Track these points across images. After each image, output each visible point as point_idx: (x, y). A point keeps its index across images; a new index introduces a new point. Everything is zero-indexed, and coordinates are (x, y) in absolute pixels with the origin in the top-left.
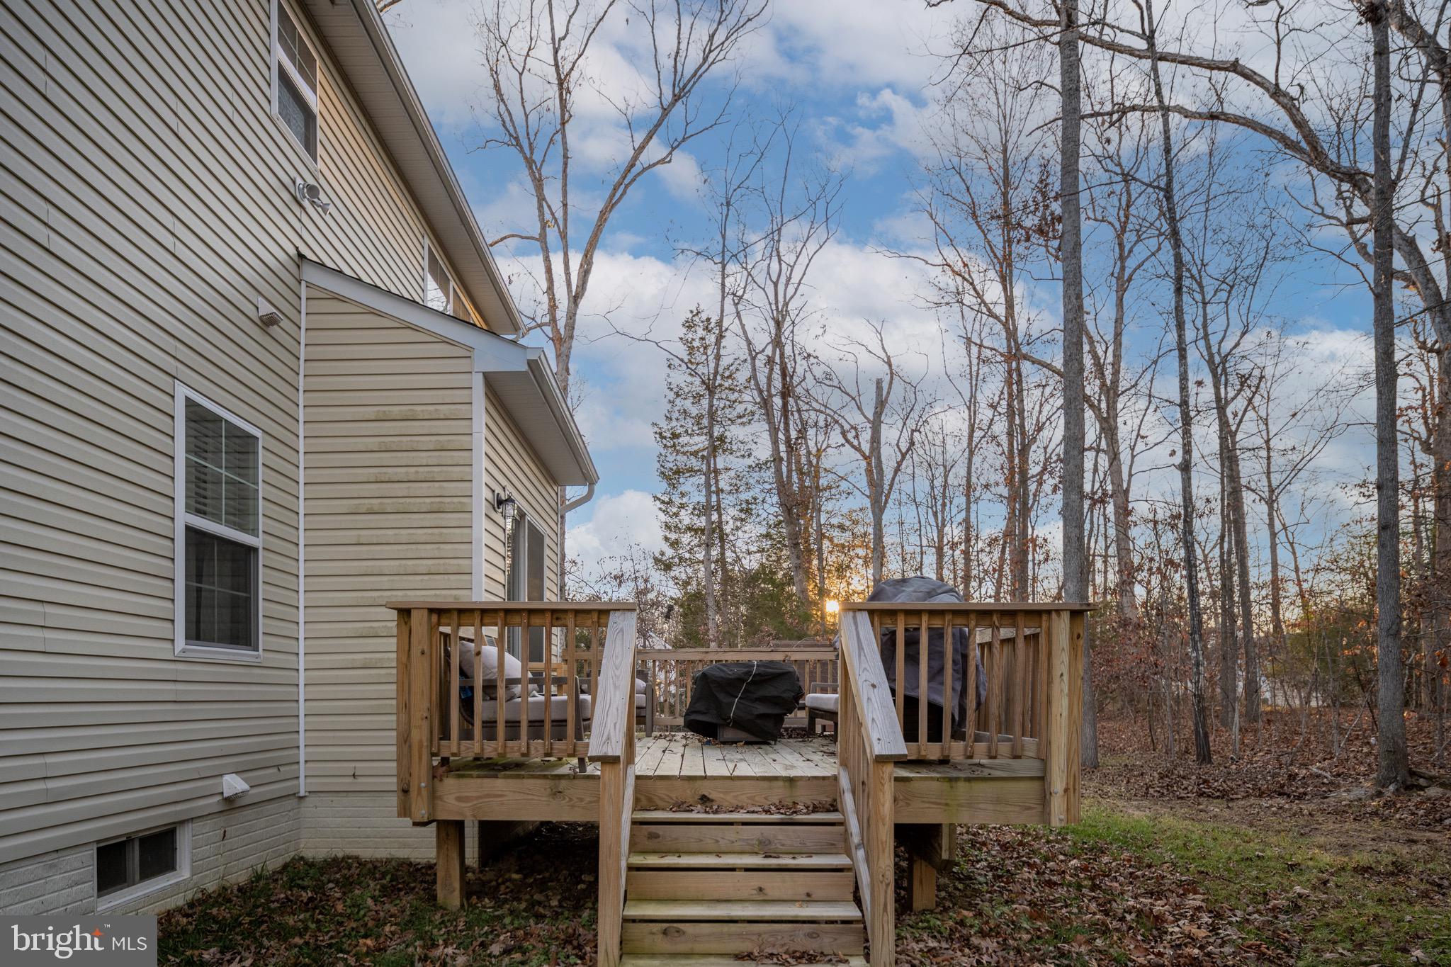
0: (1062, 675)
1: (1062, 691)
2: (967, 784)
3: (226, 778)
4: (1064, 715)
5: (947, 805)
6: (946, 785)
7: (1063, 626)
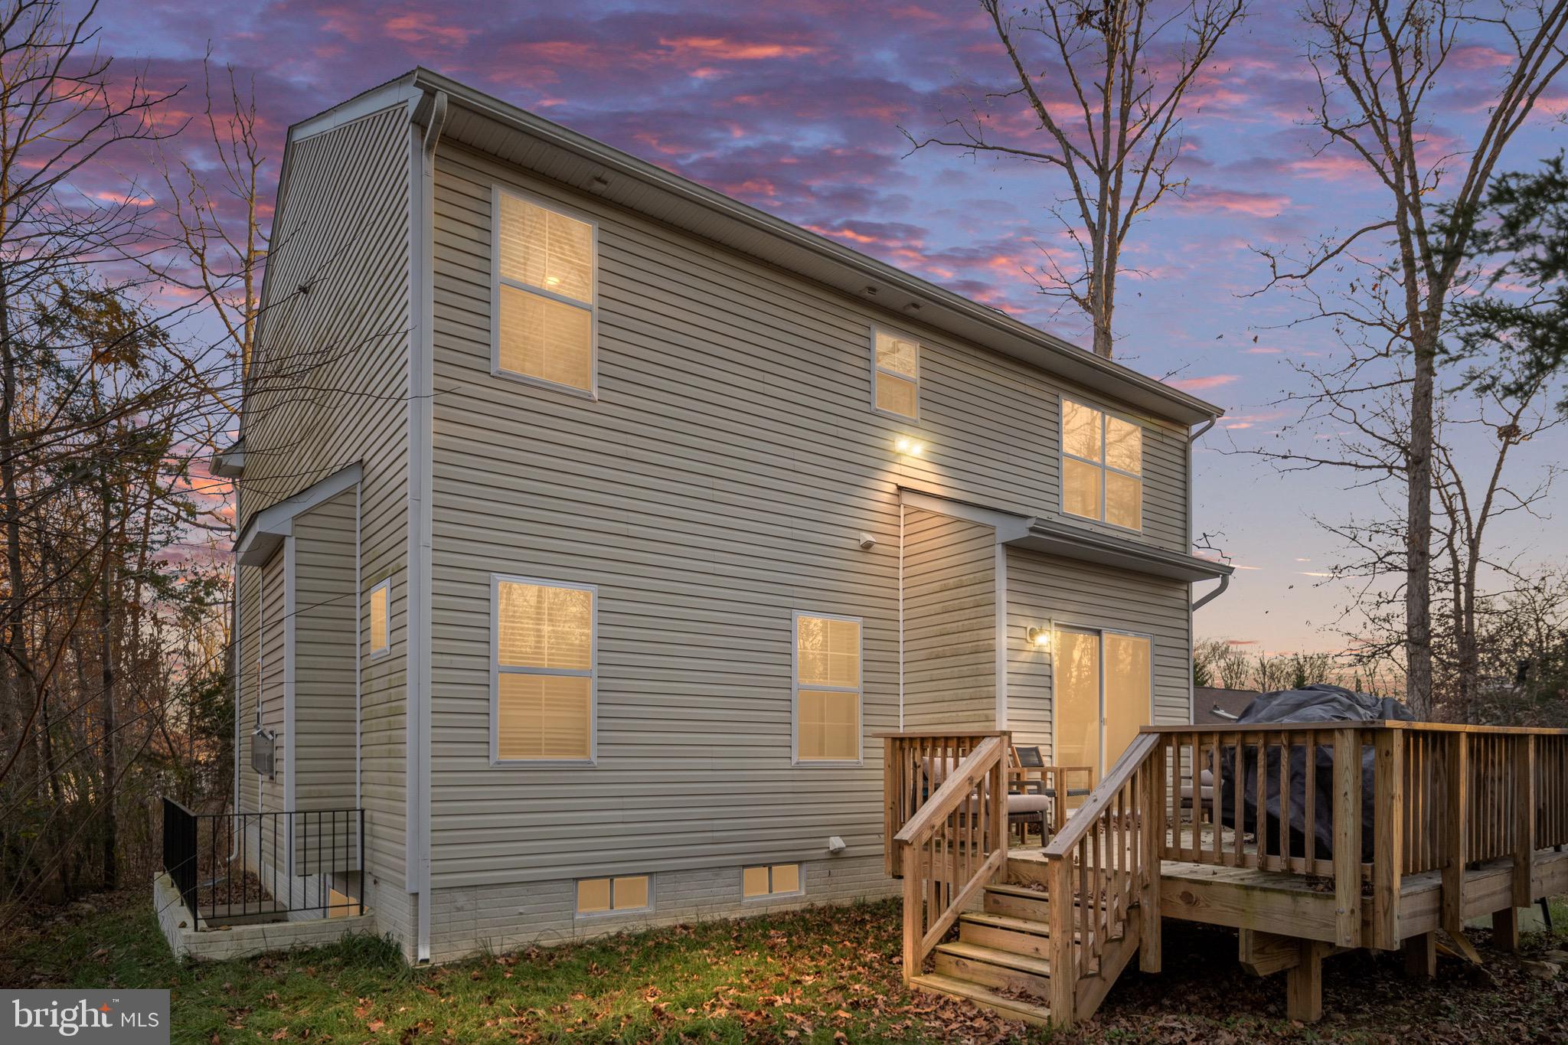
0: (1346, 794)
1: (1346, 810)
2: (1263, 894)
3: (832, 839)
4: (1349, 834)
5: (1243, 910)
6: (1242, 892)
7: (1347, 744)
